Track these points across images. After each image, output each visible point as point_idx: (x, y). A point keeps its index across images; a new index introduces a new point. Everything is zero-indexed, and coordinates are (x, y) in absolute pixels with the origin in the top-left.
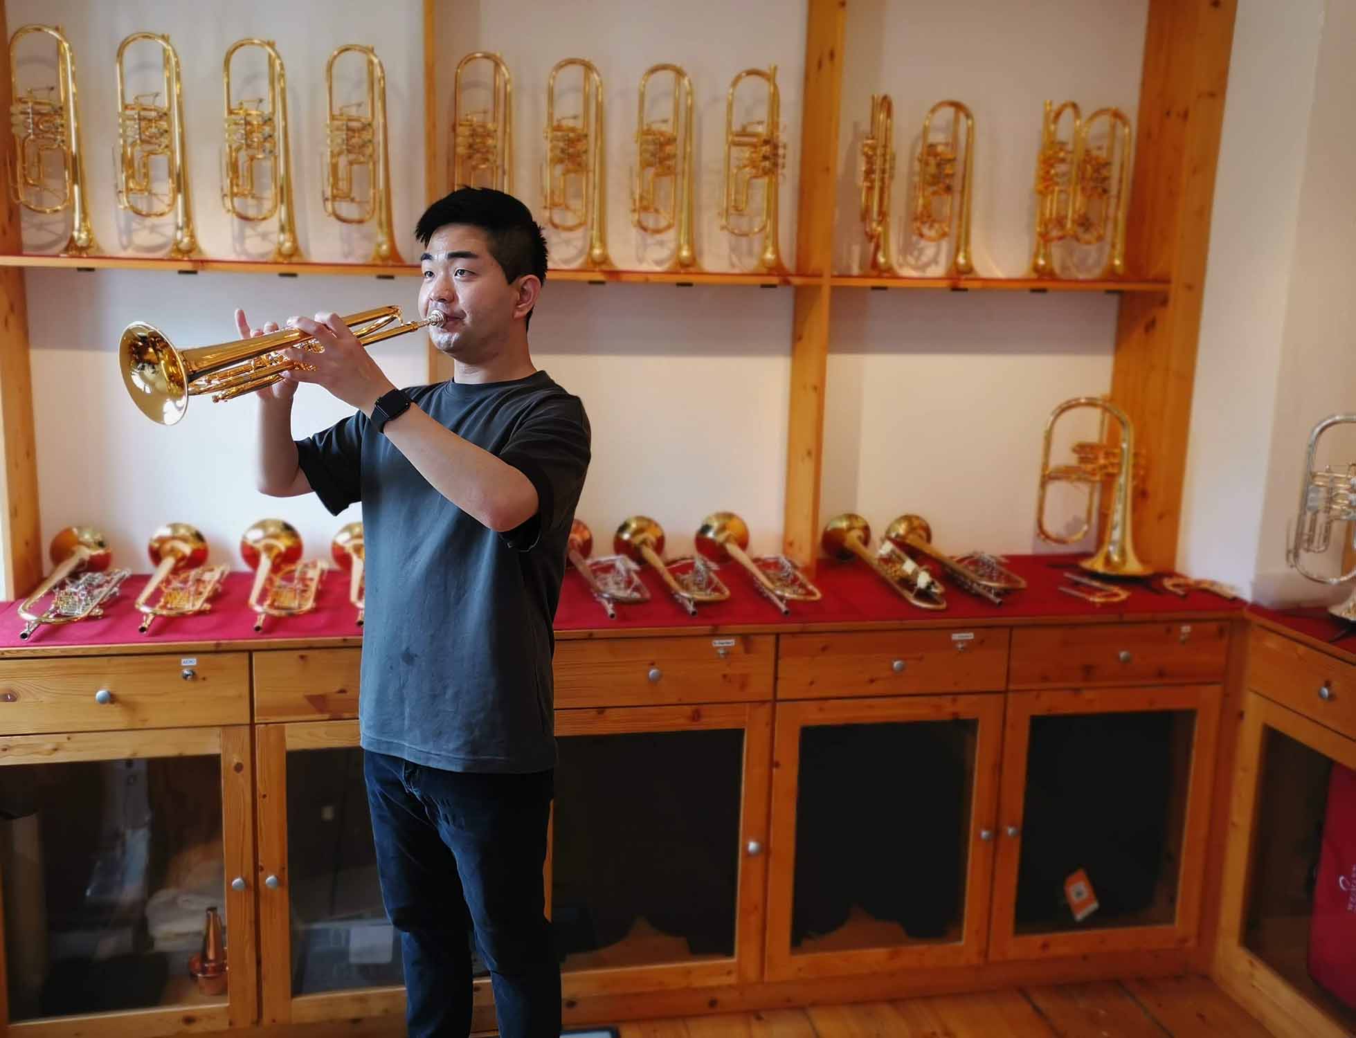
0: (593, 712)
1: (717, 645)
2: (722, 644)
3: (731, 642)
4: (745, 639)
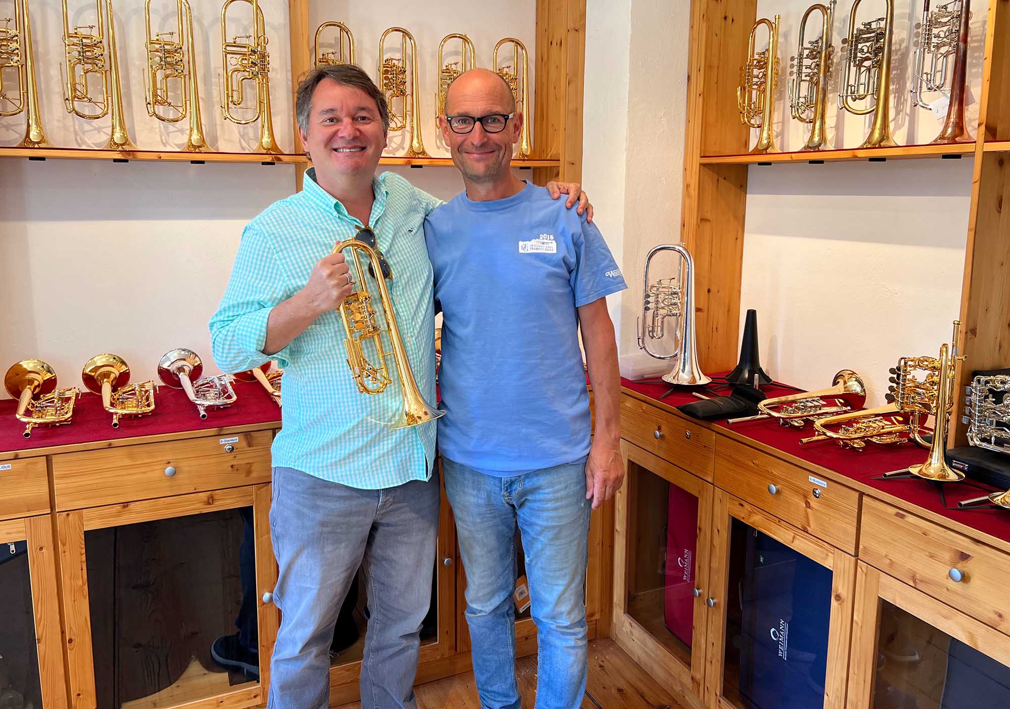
0: (119, 507)
1: (224, 443)
2: (228, 441)
3: (236, 439)
4: (247, 435)
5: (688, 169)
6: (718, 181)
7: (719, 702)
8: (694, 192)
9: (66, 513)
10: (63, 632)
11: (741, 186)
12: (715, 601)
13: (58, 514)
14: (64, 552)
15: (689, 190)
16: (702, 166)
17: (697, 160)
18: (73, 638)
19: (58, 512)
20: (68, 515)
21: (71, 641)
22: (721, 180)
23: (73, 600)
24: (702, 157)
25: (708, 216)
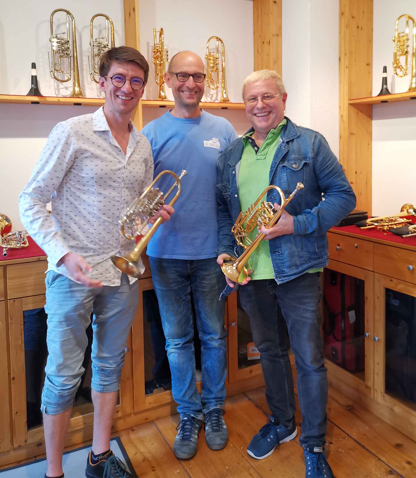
5: (341, 107)
6: (358, 113)
7: (384, 396)
8: (346, 119)
9: (13, 300)
10: (9, 374)
11: (370, 116)
12: (379, 338)
13: (8, 301)
14: (12, 323)
15: (342, 117)
16: (350, 105)
17: (346, 102)
18: (15, 376)
19: (9, 299)
20: (14, 301)
21: (14, 378)
22: (360, 113)
23: (16, 353)
24: (349, 100)
25: (354, 131)
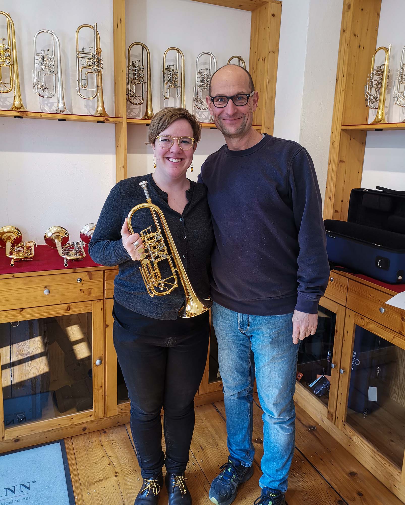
0: (18, 311)
3: (83, 275)
4: (89, 273)
5: (334, 133)
6: (350, 139)
7: (344, 425)
8: (337, 146)
11: (363, 143)
12: (344, 370)
15: (334, 144)
16: (342, 131)
17: (339, 128)
22: (352, 139)
24: (342, 126)
25: (344, 159)
